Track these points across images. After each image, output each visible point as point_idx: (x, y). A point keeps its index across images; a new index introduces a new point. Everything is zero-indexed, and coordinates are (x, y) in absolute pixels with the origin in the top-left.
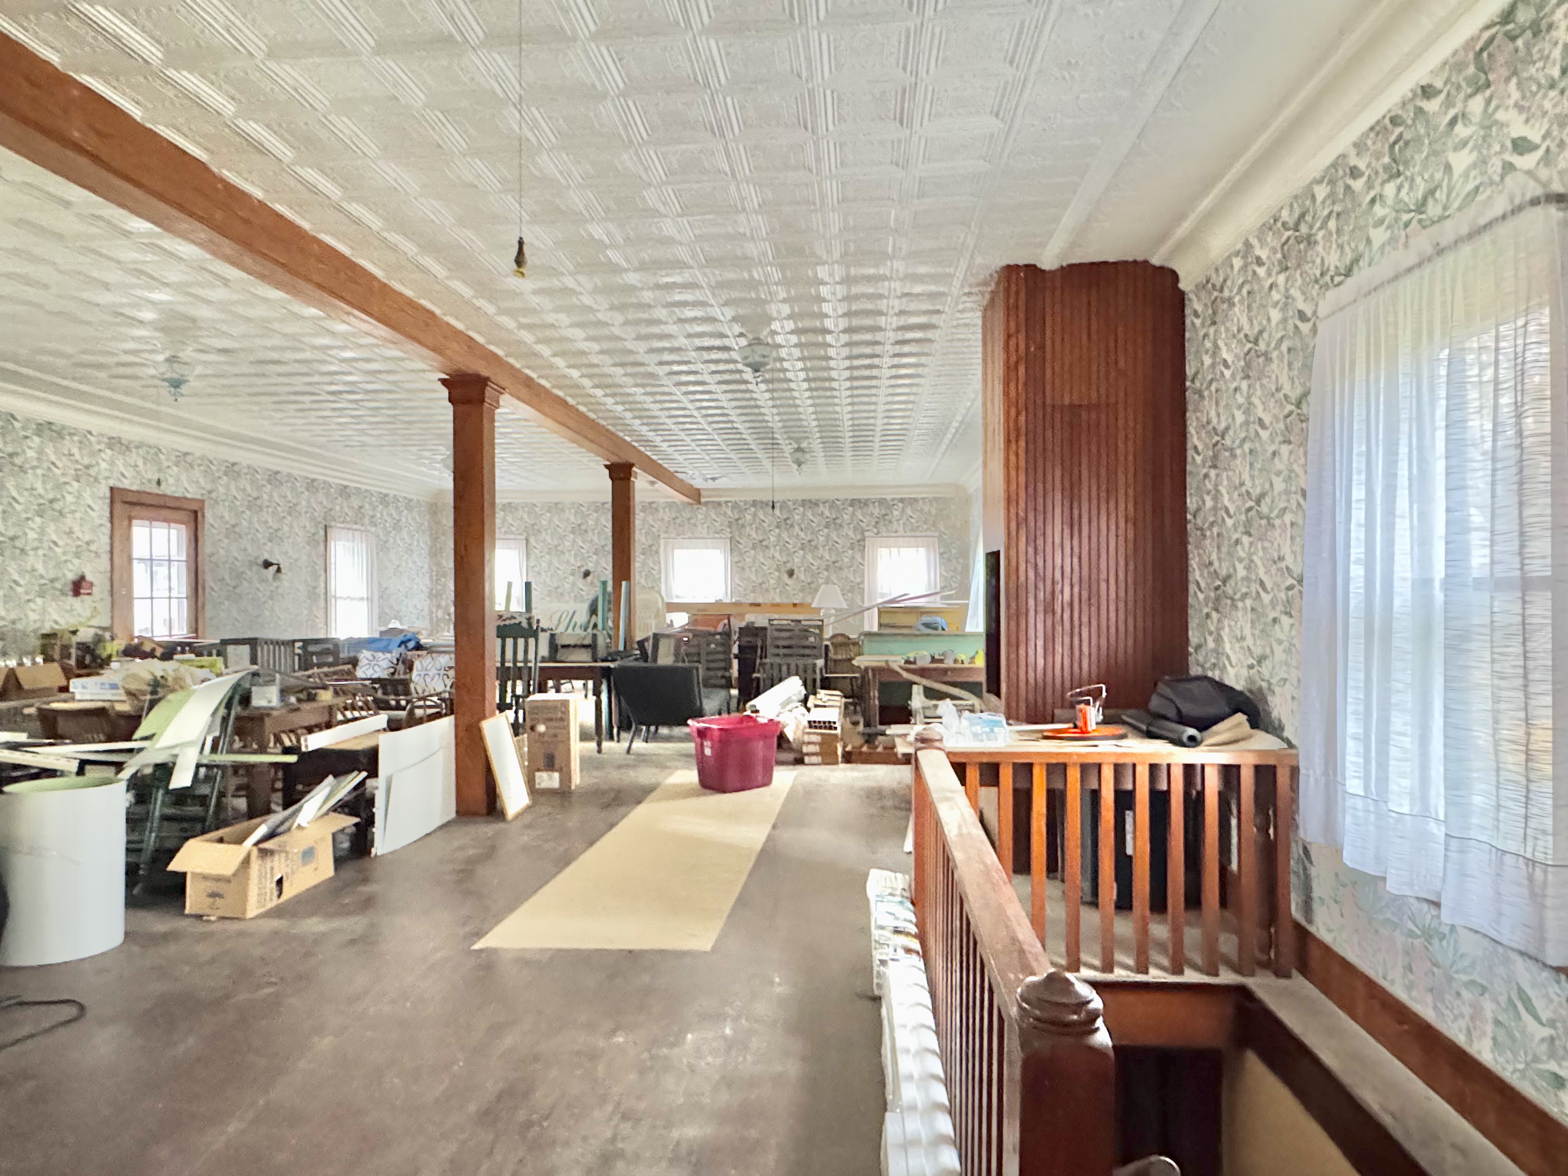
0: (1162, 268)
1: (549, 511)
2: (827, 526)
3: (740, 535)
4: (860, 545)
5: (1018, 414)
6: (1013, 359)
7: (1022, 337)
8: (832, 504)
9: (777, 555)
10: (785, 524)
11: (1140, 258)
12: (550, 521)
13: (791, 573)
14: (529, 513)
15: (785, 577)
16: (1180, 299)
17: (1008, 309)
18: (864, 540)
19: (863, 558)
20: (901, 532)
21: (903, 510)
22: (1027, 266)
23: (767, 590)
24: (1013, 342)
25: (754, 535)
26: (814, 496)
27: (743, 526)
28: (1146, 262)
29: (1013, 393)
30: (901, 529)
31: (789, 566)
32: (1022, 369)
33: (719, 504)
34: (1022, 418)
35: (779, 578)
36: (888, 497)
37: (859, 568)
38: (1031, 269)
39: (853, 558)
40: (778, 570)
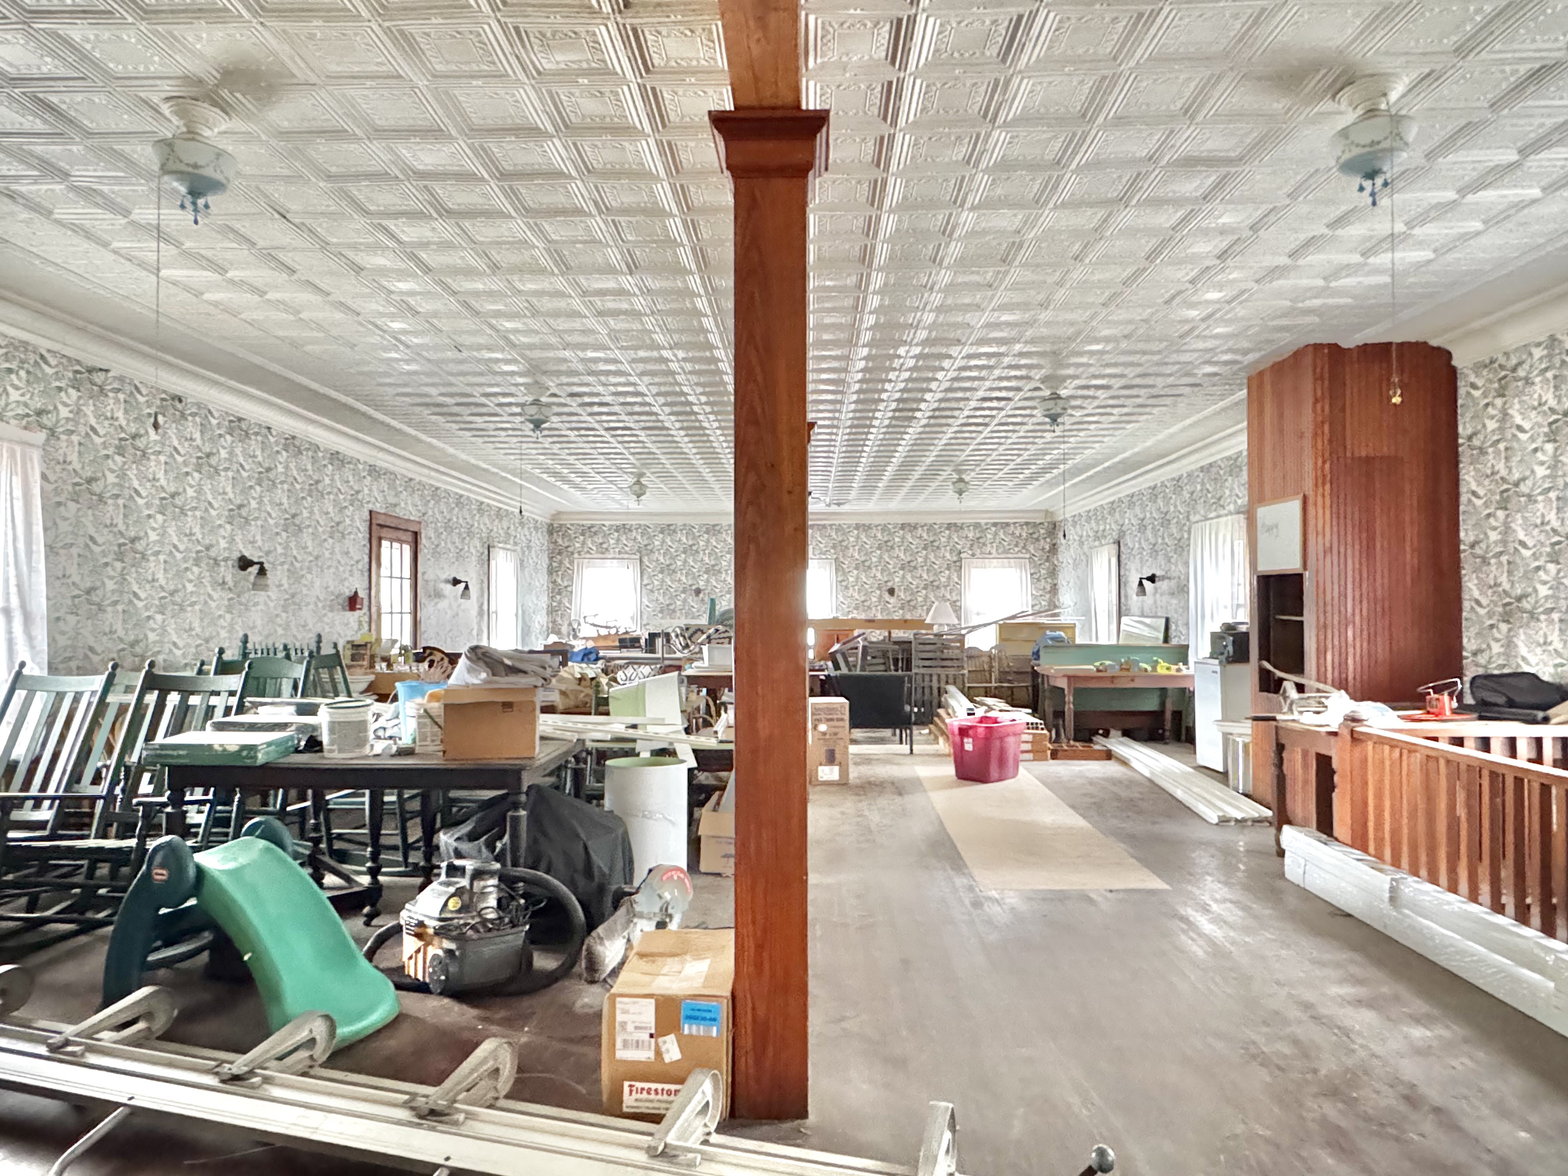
0: (1438, 349)
1: (662, 532)
2: (925, 548)
3: (844, 556)
4: (957, 565)
5: (1324, 462)
6: (1320, 419)
7: (1327, 401)
8: (930, 528)
9: (879, 575)
10: (886, 546)
11: (1421, 340)
12: (663, 542)
13: (891, 592)
14: (643, 534)
15: (887, 596)
16: (1452, 374)
17: (1316, 380)
18: (960, 560)
19: (960, 578)
20: (995, 554)
21: (996, 534)
22: (1330, 345)
23: (869, 608)
24: (1319, 406)
25: (856, 555)
26: (912, 520)
27: (847, 547)
28: (1425, 343)
29: (1320, 447)
30: (994, 551)
31: (890, 584)
32: (1326, 427)
33: (824, 526)
34: (1327, 466)
35: (881, 596)
36: (983, 522)
37: (956, 587)
38: (1335, 349)
39: (949, 578)
40: (879, 588)
